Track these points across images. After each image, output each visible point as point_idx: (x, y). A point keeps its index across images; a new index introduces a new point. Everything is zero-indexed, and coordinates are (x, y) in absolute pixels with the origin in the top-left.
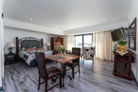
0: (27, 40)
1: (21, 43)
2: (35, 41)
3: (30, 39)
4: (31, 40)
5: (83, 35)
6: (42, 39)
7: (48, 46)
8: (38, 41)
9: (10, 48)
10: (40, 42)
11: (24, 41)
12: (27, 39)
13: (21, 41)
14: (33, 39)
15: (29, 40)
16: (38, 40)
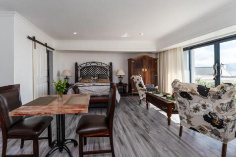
0: (88, 67)
1: (81, 70)
2: (100, 67)
3: (93, 64)
4: (93, 66)
5: (216, 43)
6: (111, 64)
7: (120, 76)
8: (104, 67)
9: (67, 78)
10: (107, 68)
11: (84, 67)
12: (88, 64)
13: (80, 68)
14: (96, 65)
15: (90, 66)
16: (104, 65)
